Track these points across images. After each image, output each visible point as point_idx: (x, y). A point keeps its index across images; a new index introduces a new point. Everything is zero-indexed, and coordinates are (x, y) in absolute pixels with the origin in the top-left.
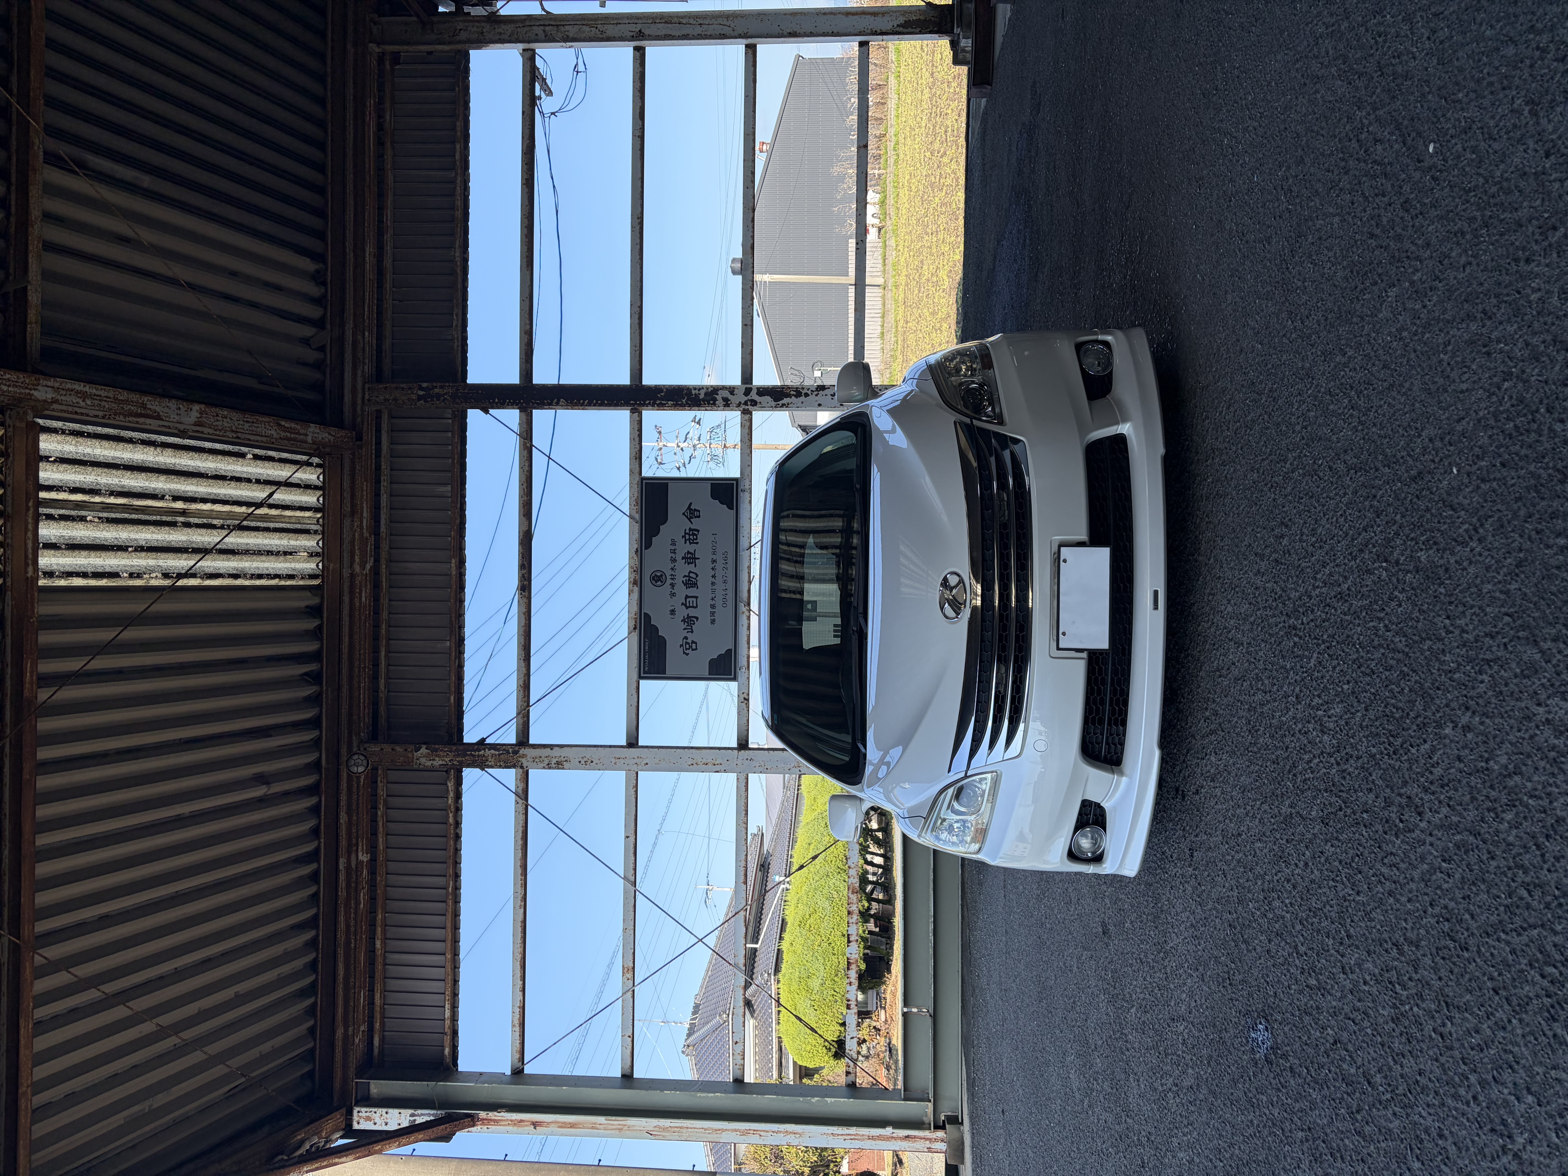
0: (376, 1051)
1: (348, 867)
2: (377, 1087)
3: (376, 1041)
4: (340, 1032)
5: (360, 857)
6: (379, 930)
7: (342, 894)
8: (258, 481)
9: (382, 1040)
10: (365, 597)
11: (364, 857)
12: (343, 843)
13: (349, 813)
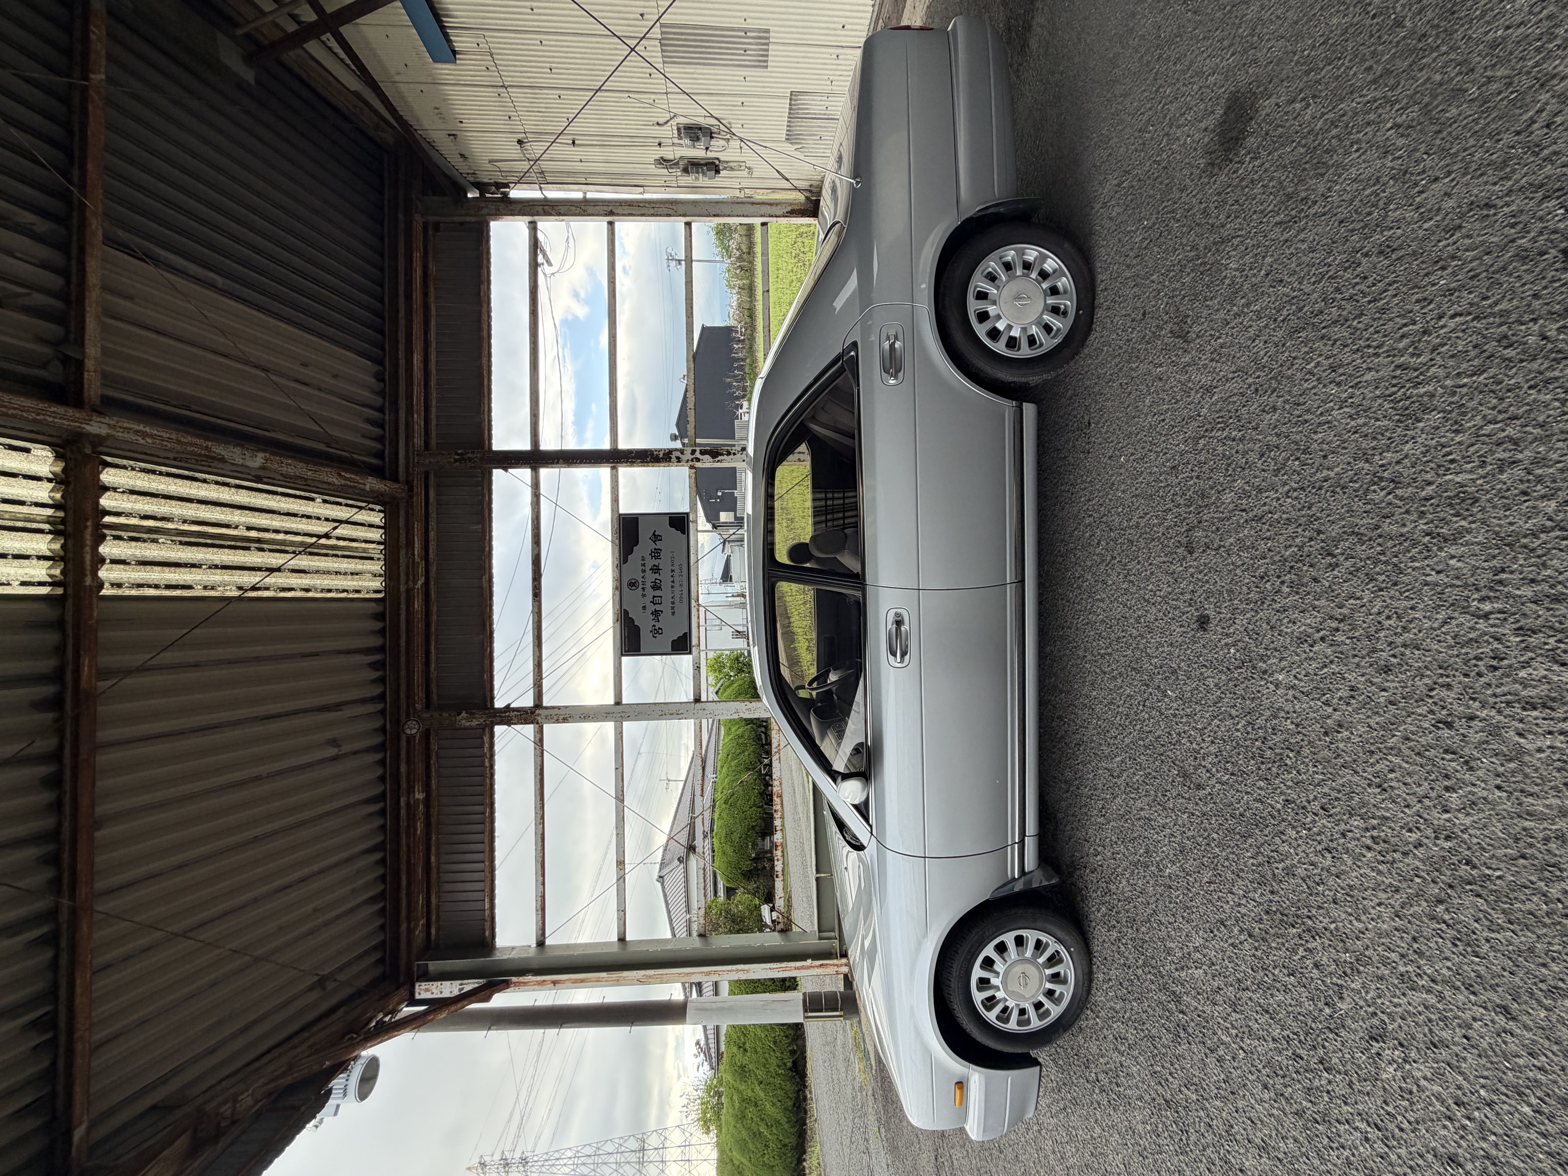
0: (433, 937)
1: (408, 804)
2: (434, 966)
3: (433, 931)
4: (404, 927)
5: (417, 796)
6: (433, 848)
7: (403, 823)
8: (327, 520)
9: (438, 929)
10: (418, 605)
11: (420, 796)
12: (404, 785)
13: (408, 763)
